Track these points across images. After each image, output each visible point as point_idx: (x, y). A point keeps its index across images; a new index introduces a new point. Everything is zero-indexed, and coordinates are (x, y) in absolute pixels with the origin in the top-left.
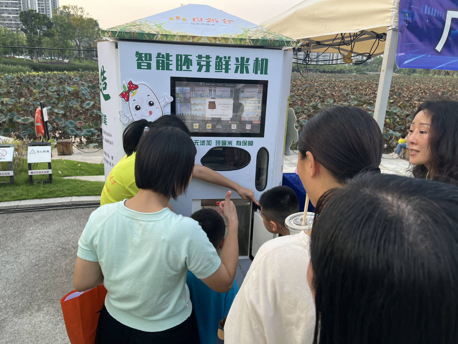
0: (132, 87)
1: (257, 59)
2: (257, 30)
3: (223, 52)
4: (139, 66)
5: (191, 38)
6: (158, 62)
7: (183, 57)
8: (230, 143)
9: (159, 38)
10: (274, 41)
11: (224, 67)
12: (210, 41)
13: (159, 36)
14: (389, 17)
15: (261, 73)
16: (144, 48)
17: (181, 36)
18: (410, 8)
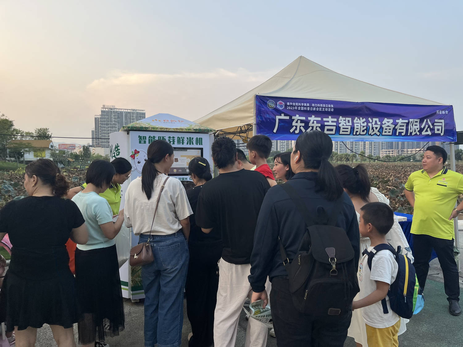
0: (137, 152)
1: (197, 138)
2: (196, 125)
3: (180, 135)
4: (140, 142)
5: (165, 129)
6: (149, 140)
7: (162, 138)
8: (186, 179)
9: (150, 129)
10: (205, 130)
11: (181, 142)
12: (174, 130)
13: (150, 128)
14: (252, 119)
15: (200, 144)
16: (142, 134)
17: (160, 128)
18: (260, 116)
